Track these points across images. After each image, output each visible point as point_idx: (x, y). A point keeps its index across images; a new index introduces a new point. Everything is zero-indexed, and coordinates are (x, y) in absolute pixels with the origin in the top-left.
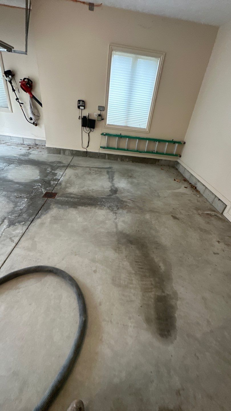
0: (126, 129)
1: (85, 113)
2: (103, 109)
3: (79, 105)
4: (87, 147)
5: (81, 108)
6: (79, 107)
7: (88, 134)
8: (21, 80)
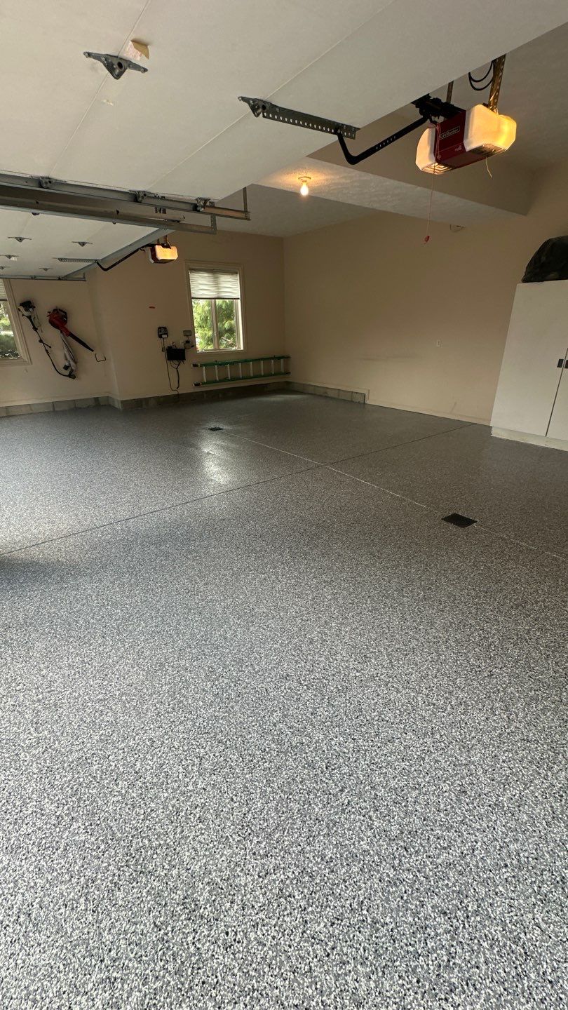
0: (220, 353)
1: (169, 342)
2: (189, 333)
3: (160, 333)
4: (177, 388)
5: (163, 336)
6: (160, 336)
7: (176, 370)
8: (49, 312)
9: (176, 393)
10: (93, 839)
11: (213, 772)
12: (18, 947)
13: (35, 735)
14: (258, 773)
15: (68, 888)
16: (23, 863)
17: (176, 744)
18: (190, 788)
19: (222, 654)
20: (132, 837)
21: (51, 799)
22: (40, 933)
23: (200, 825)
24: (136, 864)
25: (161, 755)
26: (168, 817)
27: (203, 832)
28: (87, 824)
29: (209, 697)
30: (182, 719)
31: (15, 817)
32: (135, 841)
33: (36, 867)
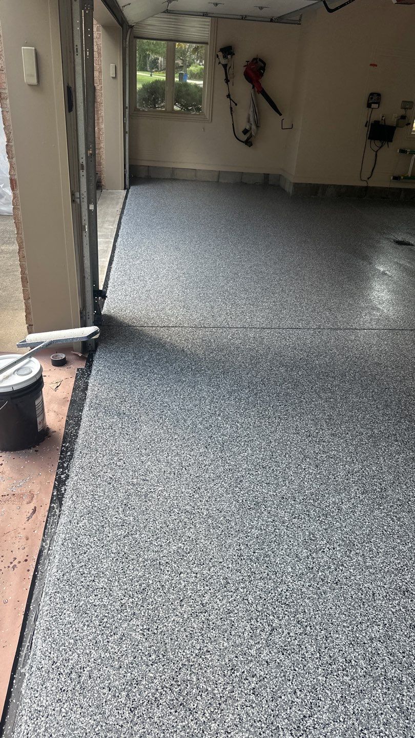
1: (377, 114)
2: (411, 105)
3: (370, 102)
4: (368, 178)
5: (373, 106)
6: (369, 106)
7: (374, 153)
8: (248, 61)
9: (364, 184)
10: (147, 644)
11: (283, 651)
12: (65, 698)
13: (121, 516)
14: (333, 682)
15: (114, 674)
16: (85, 628)
17: (250, 598)
18: (253, 652)
19: (331, 525)
20: (182, 664)
21: (120, 585)
22: (84, 698)
23: (253, 697)
24: (180, 693)
25: (232, 601)
26: (222, 667)
27: (254, 705)
28: (145, 627)
29: (301, 567)
30: (265, 575)
31: (88, 583)
32: (184, 670)
33: (94, 638)
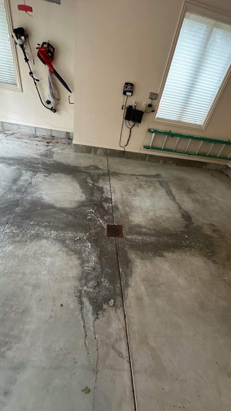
0: (179, 124)
1: (132, 101)
2: (155, 97)
3: (126, 90)
4: (125, 146)
5: (128, 94)
6: (125, 93)
7: (130, 129)
8: (39, 45)
9: (123, 149)
